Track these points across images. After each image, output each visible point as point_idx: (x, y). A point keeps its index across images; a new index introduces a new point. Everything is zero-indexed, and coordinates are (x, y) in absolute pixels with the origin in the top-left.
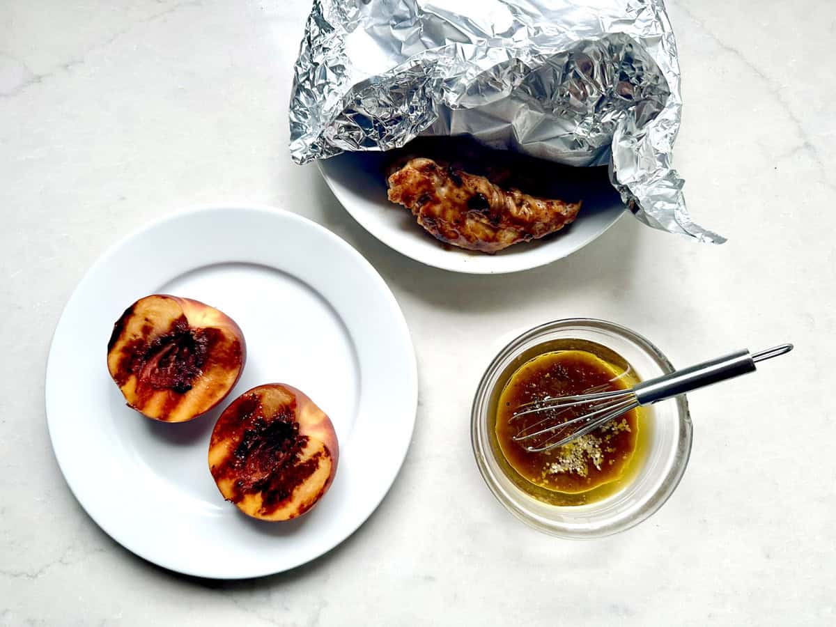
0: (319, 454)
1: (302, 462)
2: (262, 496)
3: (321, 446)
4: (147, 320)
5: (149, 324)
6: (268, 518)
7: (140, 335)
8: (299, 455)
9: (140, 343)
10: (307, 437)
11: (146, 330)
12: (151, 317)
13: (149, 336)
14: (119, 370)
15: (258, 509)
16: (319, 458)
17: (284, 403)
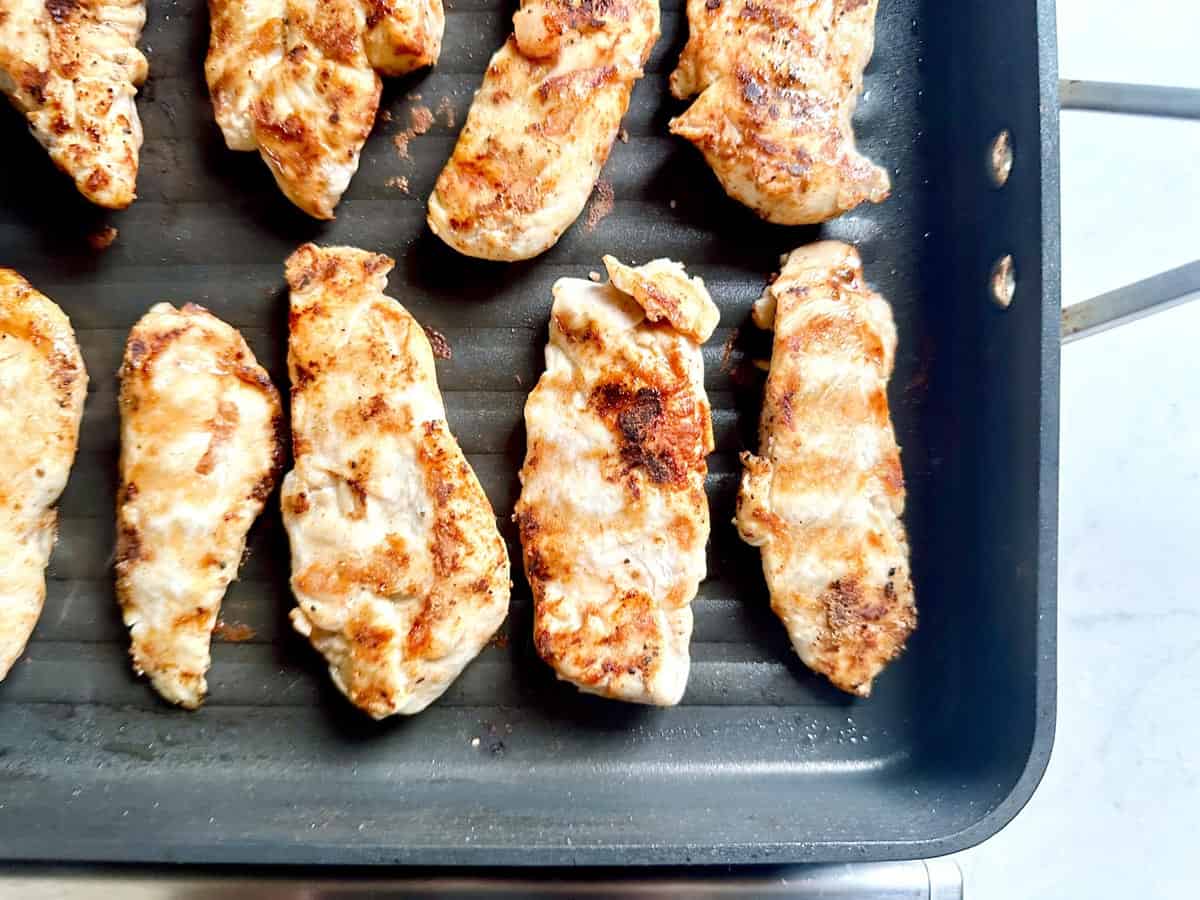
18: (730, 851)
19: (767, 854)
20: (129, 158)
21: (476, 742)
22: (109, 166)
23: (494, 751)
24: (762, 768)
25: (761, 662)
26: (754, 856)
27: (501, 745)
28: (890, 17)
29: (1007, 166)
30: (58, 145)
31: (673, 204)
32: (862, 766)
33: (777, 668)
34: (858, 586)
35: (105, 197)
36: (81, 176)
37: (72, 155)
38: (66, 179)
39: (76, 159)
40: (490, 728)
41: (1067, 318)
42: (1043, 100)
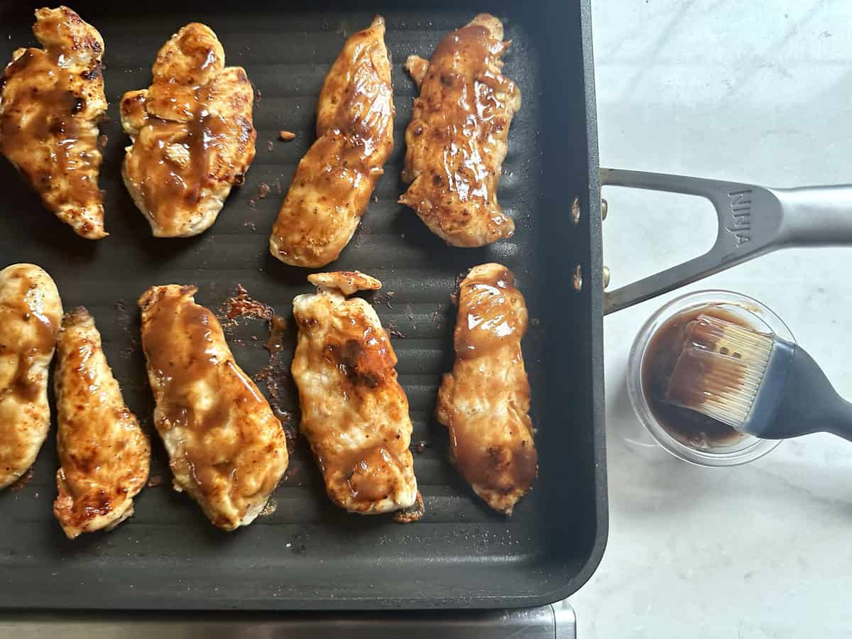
18: (422, 601)
19: (444, 603)
20: (100, 211)
21: (288, 545)
22: (91, 219)
23: (299, 550)
24: (455, 559)
25: (456, 496)
26: (437, 605)
27: (303, 547)
28: (524, 131)
29: (578, 216)
30: (62, 211)
31: (403, 236)
32: (514, 559)
33: (466, 500)
34: (503, 452)
35: (91, 236)
36: (78, 225)
37: (70, 216)
38: (69, 228)
39: (73, 217)
40: (296, 537)
41: (609, 298)
42: (591, 182)
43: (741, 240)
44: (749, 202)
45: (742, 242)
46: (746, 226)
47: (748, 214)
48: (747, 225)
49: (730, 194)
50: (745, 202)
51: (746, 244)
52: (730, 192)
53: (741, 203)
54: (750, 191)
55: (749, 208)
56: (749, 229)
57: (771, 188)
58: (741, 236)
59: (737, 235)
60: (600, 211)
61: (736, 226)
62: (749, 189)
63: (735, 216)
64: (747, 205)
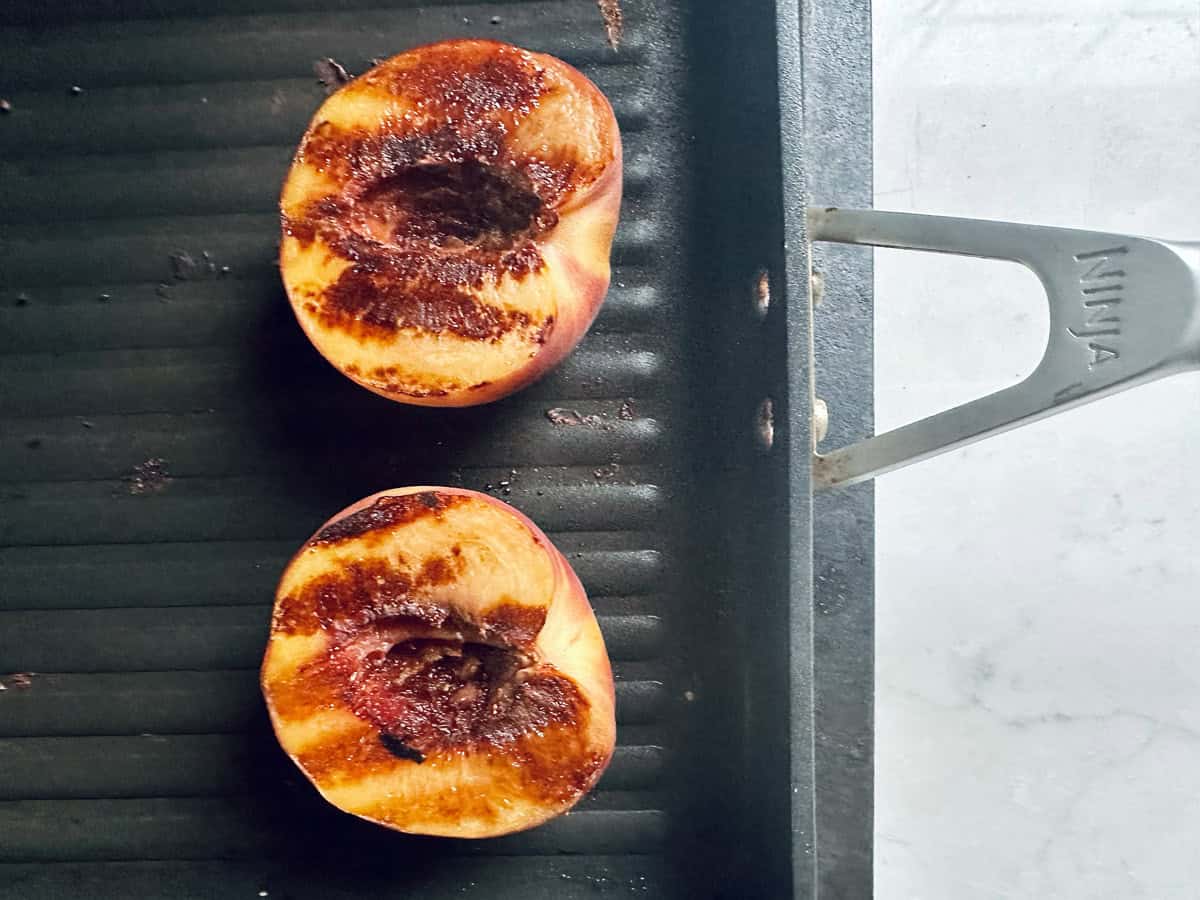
0: (527, 320)
1: (479, 294)
2: (346, 275)
3: (547, 312)
4: (456, 552)
5: (452, 563)
6: (311, 326)
7: (415, 569)
8: (488, 277)
9: (398, 585)
10: (541, 264)
11: (436, 571)
12: (469, 552)
13: (429, 588)
14: (304, 596)
15: (312, 289)
16: (519, 327)
17: (574, 152)
41: (825, 468)
42: (788, 236)
43: (1097, 357)
44: (1121, 274)
45: (1099, 361)
46: (1112, 326)
47: (1116, 301)
48: (1114, 325)
49: (1079, 257)
50: (1110, 274)
51: (1109, 362)
52: (1079, 253)
53: (1103, 275)
54: (1123, 250)
55: (1118, 287)
56: (1116, 332)
57: (1170, 242)
58: (1098, 347)
59: (1091, 345)
60: (806, 293)
61: (1088, 325)
62: (1120, 247)
63: (1088, 304)
64: (1115, 280)
